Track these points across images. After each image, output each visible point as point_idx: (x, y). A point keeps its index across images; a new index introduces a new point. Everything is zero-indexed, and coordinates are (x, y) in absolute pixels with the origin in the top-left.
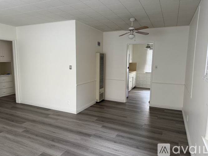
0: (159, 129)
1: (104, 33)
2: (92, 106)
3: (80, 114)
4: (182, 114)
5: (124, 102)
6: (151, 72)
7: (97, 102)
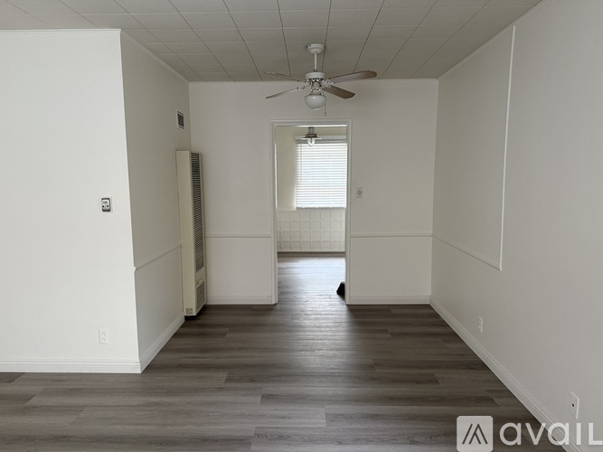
0: (420, 368)
1: (191, 85)
2: (177, 335)
3: (150, 368)
4: (436, 316)
5: (274, 303)
6: (345, 206)
7: (187, 318)
